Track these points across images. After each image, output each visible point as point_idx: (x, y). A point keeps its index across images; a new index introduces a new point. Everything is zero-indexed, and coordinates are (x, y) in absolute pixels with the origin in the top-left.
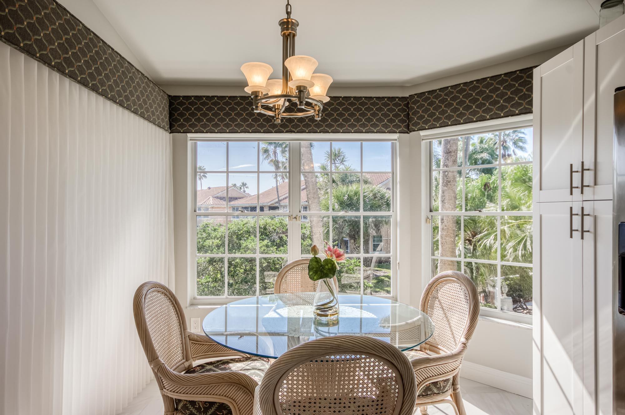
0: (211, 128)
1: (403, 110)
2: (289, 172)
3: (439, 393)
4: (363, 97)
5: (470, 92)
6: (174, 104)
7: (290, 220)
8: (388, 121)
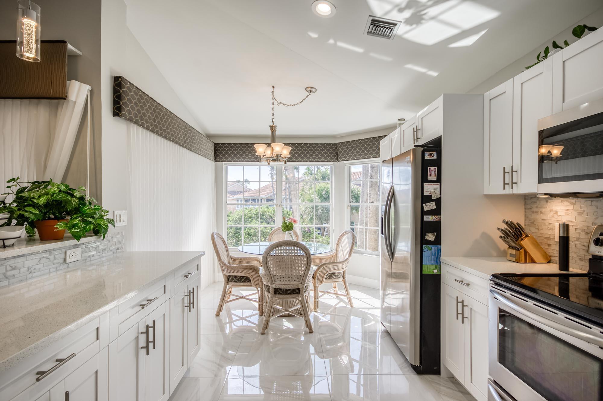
0: (236, 160)
1: (334, 150)
2: (276, 182)
3: (335, 278)
4: (314, 144)
5: (364, 144)
6: (217, 147)
7: (277, 207)
8: (327, 156)
